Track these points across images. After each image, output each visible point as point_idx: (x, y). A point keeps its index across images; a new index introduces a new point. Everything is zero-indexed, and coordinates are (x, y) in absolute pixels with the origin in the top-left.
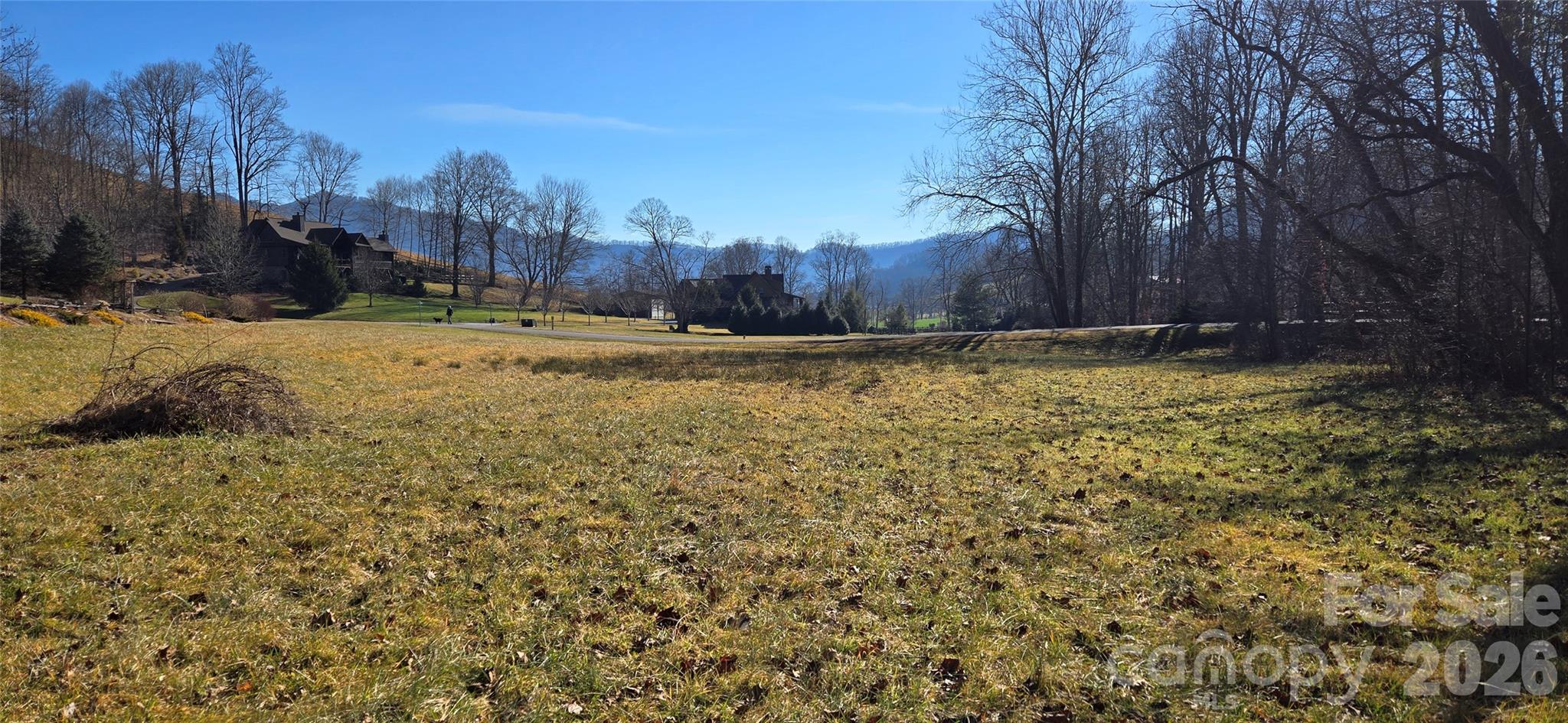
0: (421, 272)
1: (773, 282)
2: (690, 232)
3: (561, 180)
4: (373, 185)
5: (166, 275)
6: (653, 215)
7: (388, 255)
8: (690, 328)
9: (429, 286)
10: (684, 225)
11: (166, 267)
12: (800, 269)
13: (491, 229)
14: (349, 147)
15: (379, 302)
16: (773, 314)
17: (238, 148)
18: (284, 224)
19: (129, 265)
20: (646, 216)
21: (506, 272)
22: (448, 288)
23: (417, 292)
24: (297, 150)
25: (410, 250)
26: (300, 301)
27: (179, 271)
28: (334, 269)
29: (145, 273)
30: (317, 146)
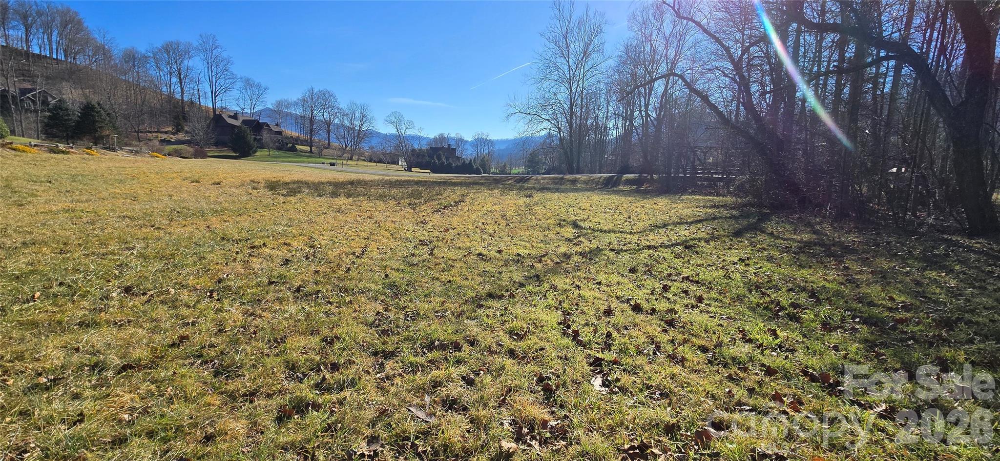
0: (297, 141)
1: (451, 151)
2: (413, 127)
3: (358, 103)
4: (274, 102)
5: (173, 138)
6: (396, 120)
7: (280, 133)
8: (413, 169)
9: (298, 147)
10: (410, 125)
11: (174, 134)
12: (466, 147)
13: (328, 123)
14: (263, 85)
15: (272, 152)
16: (450, 164)
17: (211, 81)
18: (230, 117)
19: (156, 132)
20: (393, 119)
21: (335, 143)
22: (308, 148)
23: (293, 149)
24: (239, 84)
25: (291, 131)
26: (235, 151)
27: (181, 136)
28: (251, 137)
29: (164, 136)
30: (248, 84)
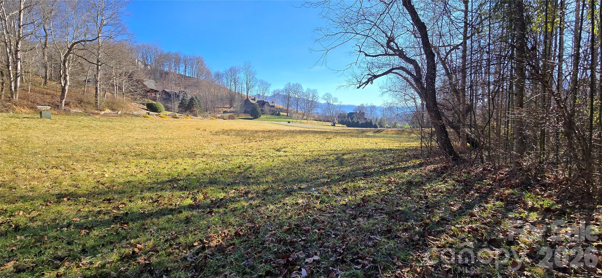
0: (282, 110)
1: (363, 114)
2: (337, 101)
3: (311, 89)
4: (272, 91)
5: (229, 110)
6: (328, 97)
7: (274, 106)
8: (336, 125)
9: (281, 113)
10: (336, 99)
11: (229, 108)
13: (297, 100)
14: (269, 83)
15: (268, 116)
16: (358, 122)
17: (247, 83)
18: (252, 99)
19: (222, 108)
20: (326, 97)
21: (300, 111)
22: (286, 114)
23: (278, 115)
24: (258, 83)
25: (279, 105)
26: (252, 116)
27: (232, 109)
28: (259, 109)
29: (225, 109)
30: (262, 83)
